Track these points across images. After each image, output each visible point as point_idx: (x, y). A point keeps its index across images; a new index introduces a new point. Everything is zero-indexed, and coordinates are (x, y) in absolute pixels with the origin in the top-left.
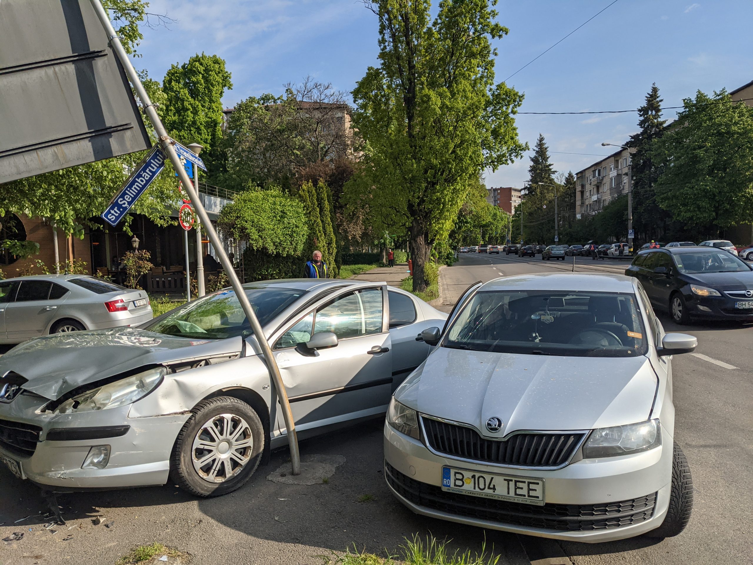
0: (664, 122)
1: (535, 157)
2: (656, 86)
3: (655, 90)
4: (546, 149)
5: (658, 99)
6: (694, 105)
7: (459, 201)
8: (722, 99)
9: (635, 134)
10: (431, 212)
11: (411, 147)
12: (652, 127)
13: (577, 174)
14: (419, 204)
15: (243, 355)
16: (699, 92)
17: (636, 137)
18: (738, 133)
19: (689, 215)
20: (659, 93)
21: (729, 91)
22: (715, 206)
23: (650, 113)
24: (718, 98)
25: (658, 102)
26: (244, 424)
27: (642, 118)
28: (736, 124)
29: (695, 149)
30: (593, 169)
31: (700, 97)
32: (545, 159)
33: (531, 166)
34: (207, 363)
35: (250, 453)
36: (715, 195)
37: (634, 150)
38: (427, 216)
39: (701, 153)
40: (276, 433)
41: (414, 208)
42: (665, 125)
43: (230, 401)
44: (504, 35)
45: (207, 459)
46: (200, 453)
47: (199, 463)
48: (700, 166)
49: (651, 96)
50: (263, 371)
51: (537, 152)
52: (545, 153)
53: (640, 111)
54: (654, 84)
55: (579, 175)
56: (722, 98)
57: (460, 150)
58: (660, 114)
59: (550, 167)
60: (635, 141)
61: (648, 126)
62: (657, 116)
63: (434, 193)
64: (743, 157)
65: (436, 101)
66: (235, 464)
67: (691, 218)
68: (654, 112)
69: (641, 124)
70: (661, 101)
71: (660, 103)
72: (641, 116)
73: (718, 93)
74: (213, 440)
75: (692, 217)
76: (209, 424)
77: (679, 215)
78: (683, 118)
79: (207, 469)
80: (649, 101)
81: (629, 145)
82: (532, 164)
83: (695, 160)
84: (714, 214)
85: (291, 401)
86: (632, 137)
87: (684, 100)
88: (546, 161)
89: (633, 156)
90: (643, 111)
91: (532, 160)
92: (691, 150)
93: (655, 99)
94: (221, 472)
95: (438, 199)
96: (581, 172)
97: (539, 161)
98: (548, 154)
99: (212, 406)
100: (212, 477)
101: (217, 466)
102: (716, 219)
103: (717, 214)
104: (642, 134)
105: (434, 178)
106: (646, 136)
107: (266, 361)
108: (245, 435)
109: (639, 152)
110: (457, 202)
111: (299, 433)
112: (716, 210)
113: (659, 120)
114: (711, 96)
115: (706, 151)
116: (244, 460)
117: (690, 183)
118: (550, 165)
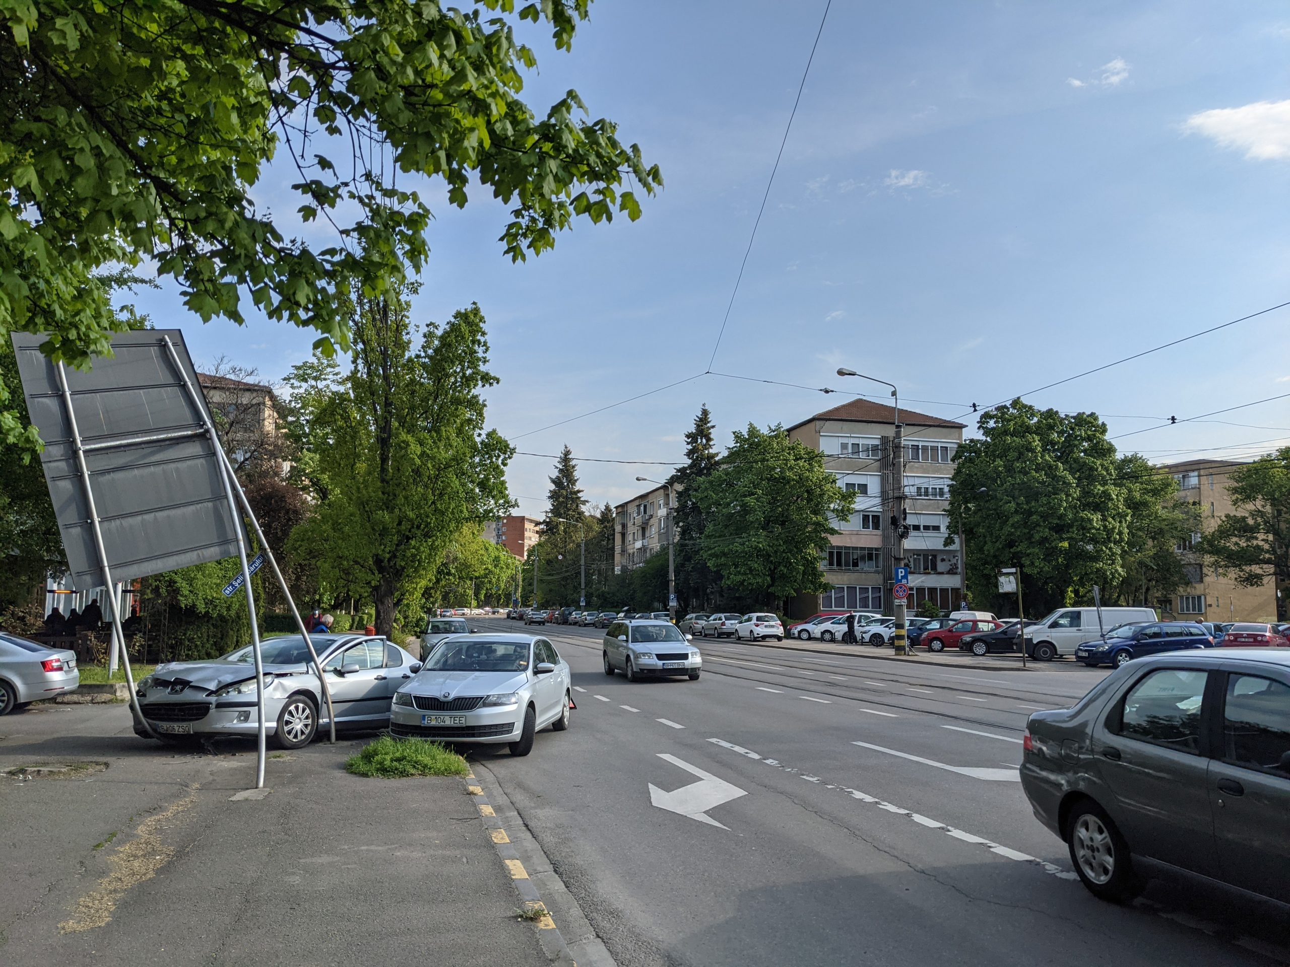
0: (717, 454)
1: (558, 478)
2: (706, 408)
3: (705, 413)
4: (573, 467)
5: (709, 425)
6: (746, 440)
7: (437, 559)
8: (776, 436)
9: (681, 466)
10: (403, 571)
11: (383, 493)
12: (702, 459)
13: (616, 508)
14: (389, 560)
15: (307, 672)
16: (751, 424)
17: (682, 470)
18: (793, 480)
19: (740, 578)
20: (711, 417)
21: (786, 426)
22: (770, 569)
23: (699, 441)
24: (773, 434)
25: (709, 428)
26: (308, 711)
27: (690, 447)
28: (791, 468)
29: (745, 496)
30: (637, 503)
31: (753, 431)
32: (572, 481)
33: (551, 491)
34: (291, 675)
35: (309, 728)
36: (770, 556)
37: (679, 487)
38: (399, 573)
39: (751, 501)
40: (321, 721)
41: (383, 564)
42: (717, 459)
43: (302, 697)
44: (495, 384)
45: (290, 727)
46: (288, 723)
47: (286, 729)
48: (750, 518)
49: (701, 420)
50: (318, 683)
51: (561, 471)
52: (572, 473)
53: (688, 436)
54: (704, 405)
55: (620, 510)
56: (777, 434)
57: (441, 504)
58: (711, 443)
59: (579, 495)
60: (682, 475)
61: (697, 457)
62: (707, 446)
63: (409, 549)
64: (800, 509)
65: (415, 449)
66: (302, 733)
67: (742, 583)
68: (704, 441)
69: (690, 454)
70: (713, 427)
71: (711, 430)
72: (688, 443)
73: (773, 428)
74: (293, 716)
75: (744, 580)
76: (292, 708)
77: (728, 578)
78: (733, 455)
79: (289, 732)
80: (698, 426)
81: (672, 481)
82: (553, 487)
83: (746, 510)
84: (769, 579)
85: (333, 702)
86: (678, 471)
87: (734, 433)
88: (573, 484)
89: (680, 494)
90: (692, 437)
91: (553, 481)
92: (741, 496)
93: (706, 424)
94: (296, 736)
95: (414, 556)
96: (622, 506)
97: (563, 483)
98: (576, 474)
99: (294, 698)
100: (291, 737)
101: (294, 732)
102: (772, 585)
103: (773, 579)
104: (690, 467)
105: (410, 531)
106: (694, 470)
107: (320, 678)
108: (307, 718)
109: (686, 490)
110: (435, 561)
111: (336, 723)
112: (772, 575)
113: (711, 451)
114: (765, 431)
115: (757, 500)
116: (307, 732)
117: (741, 538)
118: (579, 491)
